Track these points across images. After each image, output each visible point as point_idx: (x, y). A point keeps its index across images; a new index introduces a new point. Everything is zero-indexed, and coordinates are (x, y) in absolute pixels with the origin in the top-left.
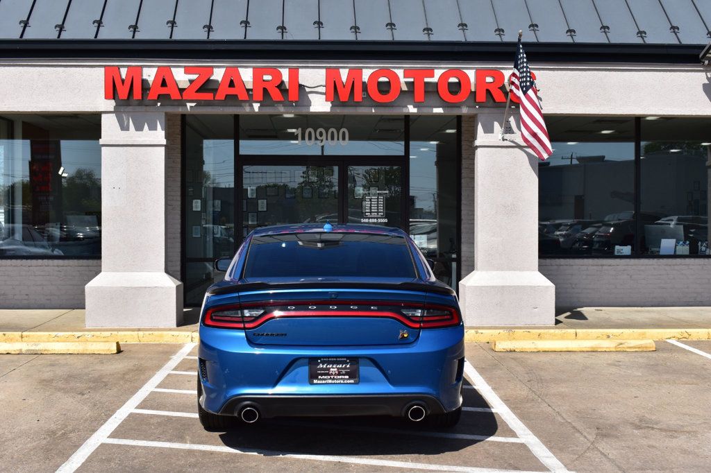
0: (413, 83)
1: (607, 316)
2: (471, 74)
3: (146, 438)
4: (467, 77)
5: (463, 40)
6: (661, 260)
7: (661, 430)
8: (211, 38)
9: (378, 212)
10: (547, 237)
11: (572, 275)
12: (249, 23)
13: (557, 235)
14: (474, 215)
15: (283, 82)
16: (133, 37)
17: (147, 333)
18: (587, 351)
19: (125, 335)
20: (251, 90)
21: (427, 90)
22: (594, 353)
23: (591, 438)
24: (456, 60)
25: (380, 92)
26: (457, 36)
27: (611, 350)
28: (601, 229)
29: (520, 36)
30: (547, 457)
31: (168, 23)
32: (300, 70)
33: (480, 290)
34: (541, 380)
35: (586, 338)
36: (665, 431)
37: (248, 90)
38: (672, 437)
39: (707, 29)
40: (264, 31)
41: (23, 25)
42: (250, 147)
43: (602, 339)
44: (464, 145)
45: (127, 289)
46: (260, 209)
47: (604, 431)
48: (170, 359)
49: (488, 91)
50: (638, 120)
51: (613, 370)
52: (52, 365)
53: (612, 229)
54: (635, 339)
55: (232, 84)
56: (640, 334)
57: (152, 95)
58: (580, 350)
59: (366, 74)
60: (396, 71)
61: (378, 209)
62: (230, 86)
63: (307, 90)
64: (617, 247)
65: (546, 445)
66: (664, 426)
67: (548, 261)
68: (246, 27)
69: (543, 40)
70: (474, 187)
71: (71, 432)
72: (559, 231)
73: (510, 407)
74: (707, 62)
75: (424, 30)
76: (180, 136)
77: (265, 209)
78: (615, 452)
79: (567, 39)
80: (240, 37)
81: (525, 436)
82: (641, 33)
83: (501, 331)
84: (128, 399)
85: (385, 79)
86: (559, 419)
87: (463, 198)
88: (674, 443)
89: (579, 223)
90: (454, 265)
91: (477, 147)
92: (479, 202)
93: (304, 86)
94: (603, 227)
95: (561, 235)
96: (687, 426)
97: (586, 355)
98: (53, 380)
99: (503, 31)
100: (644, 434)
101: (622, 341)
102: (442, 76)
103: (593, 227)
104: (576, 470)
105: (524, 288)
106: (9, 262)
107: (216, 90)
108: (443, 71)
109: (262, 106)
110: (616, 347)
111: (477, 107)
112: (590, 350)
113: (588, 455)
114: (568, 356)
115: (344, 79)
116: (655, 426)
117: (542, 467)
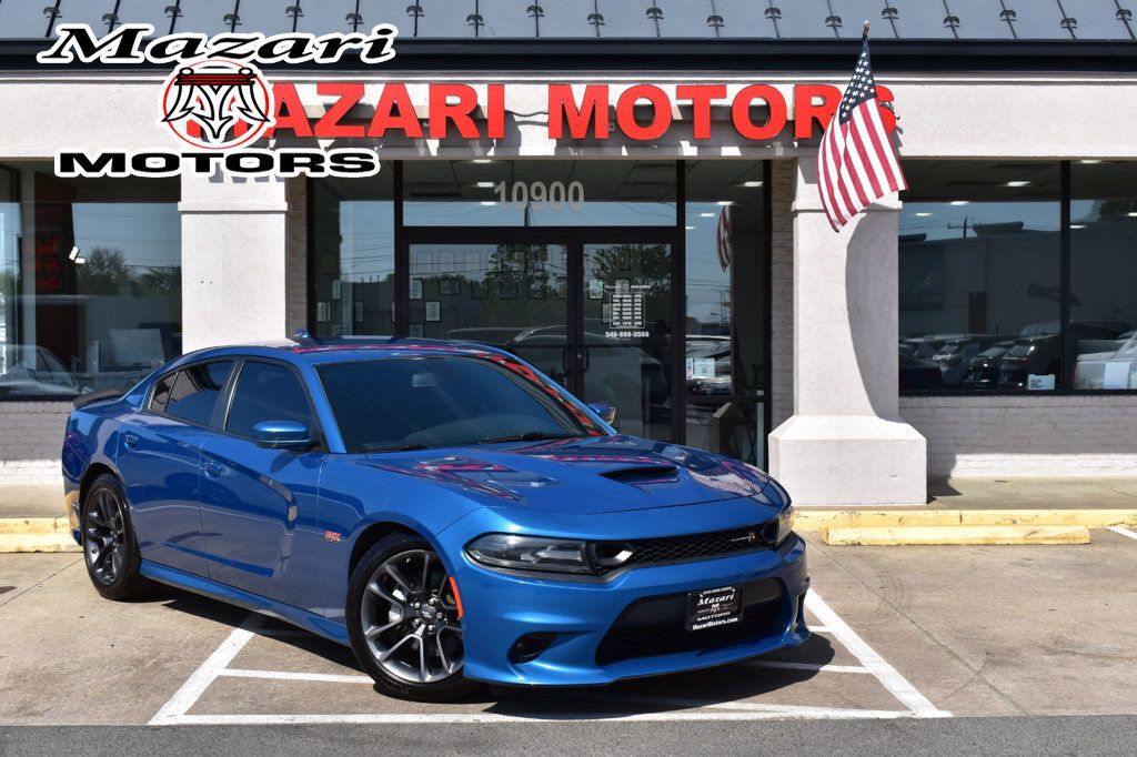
0: (691, 107)
1: (1014, 491)
2: (787, 92)
4: (780, 96)
5: (774, 36)
6: (1105, 398)
7: (1087, 655)
9: (633, 321)
10: (919, 363)
11: (956, 423)
12: (420, 9)
13: (938, 361)
14: (792, 324)
15: (478, 107)
18: (978, 545)
20: (427, 120)
21: (714, 119)
22: (989, 547)
23: (977, 666)
24: (762, 69)
25: (638, 122)
26: (765, 30)
27: (1017, 542)
28: (1012, 351)
29: (866, 29)
31: (288, 10)
32: (507, 86)
33: (805, 447)
34: (900, 587)
35: (979, 524)
36: (1093, 656)
37: (421, 121)
38: (1102, 665)
40: (446, 23)
41: (49, 14)
42: (420, 214)
43: (1004, 525)
44: (776, 207)
46: (428, 319)
47: (997, 657)
49: (815, 120)
50: (1066, 165)
51: (1018, 571)
53: (1032, 348)
54: (1057, 525)
55: (395, 111)
56: (1066, 519)
58: (966, 542)
59: (615, 93)
60: (663, 87)
61: (633, 316)
62: (391, 115)
63: (517, 119)
64: (1032, 377)
65: (906, 677)
66: (1093, 651)
67: (916, 401)
68: (417, 16)
69: (905, 35)
70: (792, 279)
71: (167, 661)
72: (941, 354)
73: (850, 624)
75: (709, 19)
76: (304, 197)
77: (438, 319)
78: (1012, 685)
79: (946, 34)
80: (407, 32)
81: (872, 662)
82: (1068, 23)
83: (838, 513)
85: (648, 102)
86: (928, 640)
87: (774, 297)
88: (1106, 673)
89: (974, 340)
90: (760, 406)
91: (797, 212)
92: (800, 301)
93: (512, 113)
94: (1016, 347)
95: (943, 361)
96: (1128, 650)
97: (974, 550)
99: (839, 20)
100: (1059, 660)
101: (1036, 528)
102: (740, 95)
103: (999, 346)
104: (950, 709)
105: (875, 443)
106: (22, 406)
107: (370, 121)
108: (740, 87)
109: (442, 146)
110: (1025, 538)
111: (796, 144)
112: (983, 542)
113: (970, 689)
114: (946, 552)
115: (579, 100)
116: (1078, 651)
117: (898, 705)
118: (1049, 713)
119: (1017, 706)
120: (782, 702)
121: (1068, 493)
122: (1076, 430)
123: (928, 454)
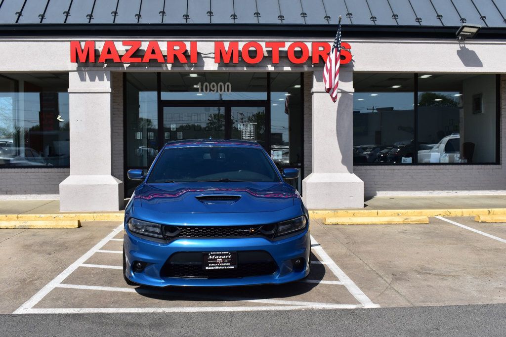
0: (271, 51)
1: (397, 202)
2: (309, 45)
3: (86, 284)
4: (306, 47)
5: (304, 23)
6: (431, 166)
7: (435, 275)
8: (140, 22)
9: (250, 137)
10: (359, 155)
11: (375, 176)
12: (165, 13)
13: (365, 154)
14: (311, 137)
15: (187, 51)
16: (89, 22)
17: (99, 214)
18: (385, 224)
19: (85, 216)
20: (166, 56)
21: (280, 56)
22: (389, 225)
23: (389, 281)
24: (299, 36)
25: (251, 57)
26: (300, 21)
27: (400, 223)
28: (392, 150)
29: (340, 21)
30: (359, 294)
31: (112, 13)
32: (198, 43)
33: (316, 185)
34: (355, 243)
35: (384, 216)
36: (438, 275)
37: (164, 56)
38: (443, 279)
39: (460, 16)
40: (175, 18)
41: (18, 15)
42: (166, 96)
43: (394, 216)
44: (305, 92)
45: (86, 186)
46: (178, 138)
47: (398, 276)
48: (112, 231)
49: (320, 56)
50: (416, 75)
51: (402, 235)
52: (34, 235)
53: (399, 150)
54: (416, 216)
55: (153, 52)
56: (419, 213)
57: (101, 60)
58: (381, 223)
59: (241, 46)
60: (260, 43)
61: (250, 135)
63: (203, 56)
64: (403, 158)
65: (359, 287)
66: (437, 272)
67: (360, 167)
68: (163, 15)
69: (355, 23)
70: (311, 120)
71: (36, 280)
72: (366, 151)
73: (334, 260)
74: (460, 38)
75: (279, 17)
77: (182, 138)
78: (405, 290)
79: (371, 23)
80: (159, 21)
81: (344, 280)
82: (418, 19)
83: (330, 211)
84: (79, 257)
85: (254, 49)
86: (367, 268)
87: (305, 127)
88: (445, 283)
89: (378, 147)
90: (300, 169)
91: (313, 93)
92: (315, 128)
93: (200, 53)
95: (367, 154)
96: (452, 272)
97: (384, 226)
98: (33, 245)
99: (330, 18)
100: (424, 277)
101: (407, 217)
102: (290, 46)
103: (387, 149)
104: (379, 304)
105: (343, 184)
106: (13, 170)
107: (143, 56)
108: (290, 43)
109: (173, 66)
110: (403, 221)
111: (313, 66)
112: (387, 223)
113: (387, 292)
114: (372, 227)
115: (227, 48)
116: (431, 272)
117: (355, 302)
118: (423, 305)
119: (409, 302)
120: (304, 300)
121: (418, 203)
122: (420, 178)
123: (364, 188)
